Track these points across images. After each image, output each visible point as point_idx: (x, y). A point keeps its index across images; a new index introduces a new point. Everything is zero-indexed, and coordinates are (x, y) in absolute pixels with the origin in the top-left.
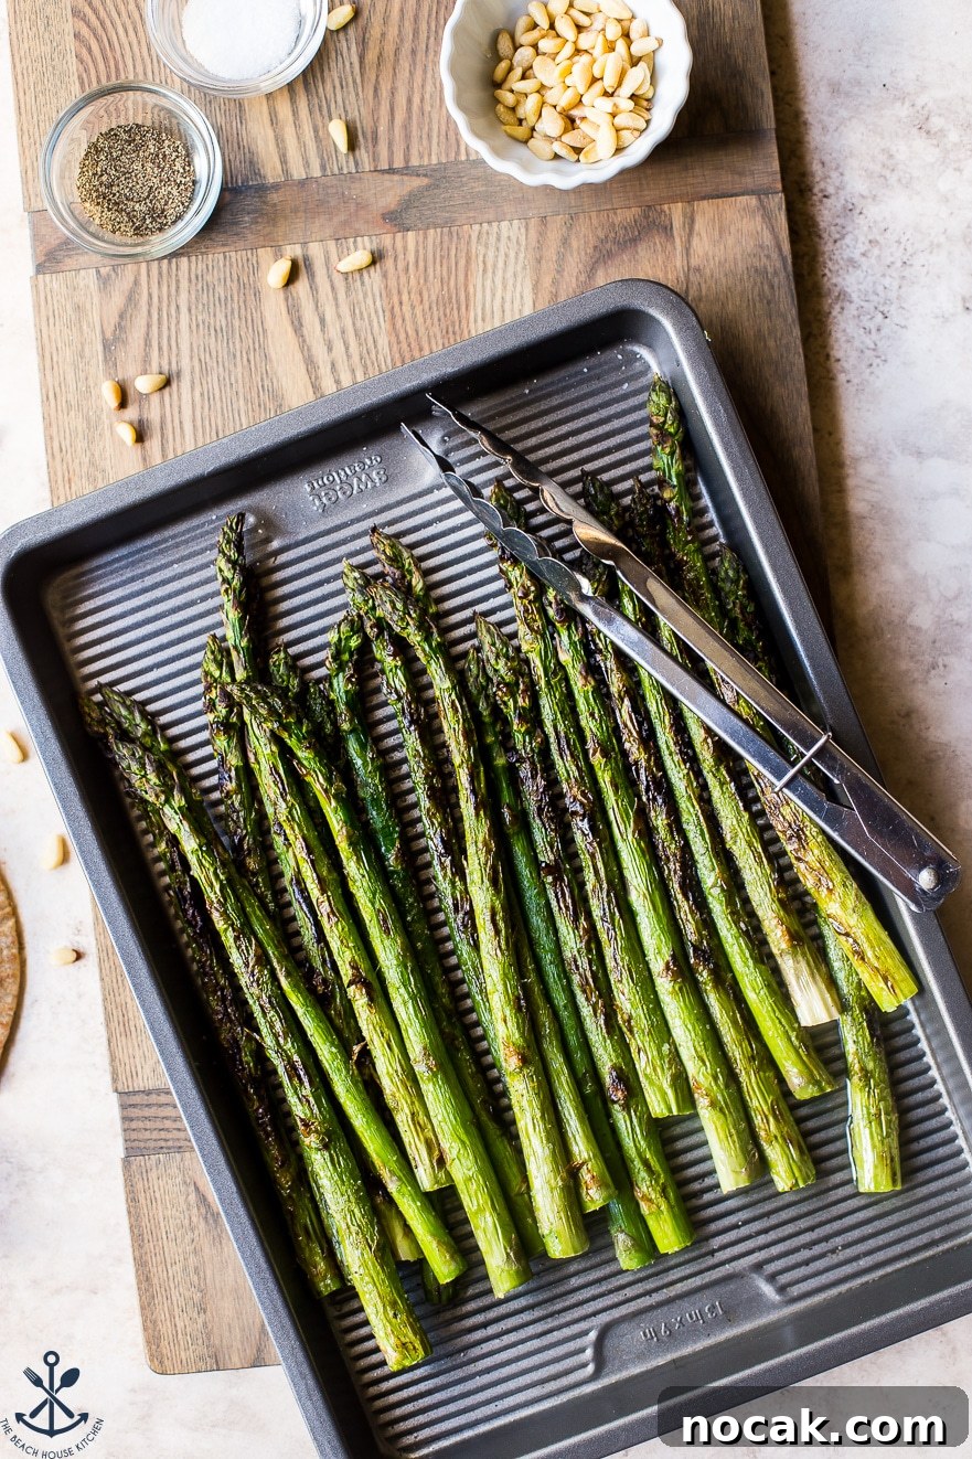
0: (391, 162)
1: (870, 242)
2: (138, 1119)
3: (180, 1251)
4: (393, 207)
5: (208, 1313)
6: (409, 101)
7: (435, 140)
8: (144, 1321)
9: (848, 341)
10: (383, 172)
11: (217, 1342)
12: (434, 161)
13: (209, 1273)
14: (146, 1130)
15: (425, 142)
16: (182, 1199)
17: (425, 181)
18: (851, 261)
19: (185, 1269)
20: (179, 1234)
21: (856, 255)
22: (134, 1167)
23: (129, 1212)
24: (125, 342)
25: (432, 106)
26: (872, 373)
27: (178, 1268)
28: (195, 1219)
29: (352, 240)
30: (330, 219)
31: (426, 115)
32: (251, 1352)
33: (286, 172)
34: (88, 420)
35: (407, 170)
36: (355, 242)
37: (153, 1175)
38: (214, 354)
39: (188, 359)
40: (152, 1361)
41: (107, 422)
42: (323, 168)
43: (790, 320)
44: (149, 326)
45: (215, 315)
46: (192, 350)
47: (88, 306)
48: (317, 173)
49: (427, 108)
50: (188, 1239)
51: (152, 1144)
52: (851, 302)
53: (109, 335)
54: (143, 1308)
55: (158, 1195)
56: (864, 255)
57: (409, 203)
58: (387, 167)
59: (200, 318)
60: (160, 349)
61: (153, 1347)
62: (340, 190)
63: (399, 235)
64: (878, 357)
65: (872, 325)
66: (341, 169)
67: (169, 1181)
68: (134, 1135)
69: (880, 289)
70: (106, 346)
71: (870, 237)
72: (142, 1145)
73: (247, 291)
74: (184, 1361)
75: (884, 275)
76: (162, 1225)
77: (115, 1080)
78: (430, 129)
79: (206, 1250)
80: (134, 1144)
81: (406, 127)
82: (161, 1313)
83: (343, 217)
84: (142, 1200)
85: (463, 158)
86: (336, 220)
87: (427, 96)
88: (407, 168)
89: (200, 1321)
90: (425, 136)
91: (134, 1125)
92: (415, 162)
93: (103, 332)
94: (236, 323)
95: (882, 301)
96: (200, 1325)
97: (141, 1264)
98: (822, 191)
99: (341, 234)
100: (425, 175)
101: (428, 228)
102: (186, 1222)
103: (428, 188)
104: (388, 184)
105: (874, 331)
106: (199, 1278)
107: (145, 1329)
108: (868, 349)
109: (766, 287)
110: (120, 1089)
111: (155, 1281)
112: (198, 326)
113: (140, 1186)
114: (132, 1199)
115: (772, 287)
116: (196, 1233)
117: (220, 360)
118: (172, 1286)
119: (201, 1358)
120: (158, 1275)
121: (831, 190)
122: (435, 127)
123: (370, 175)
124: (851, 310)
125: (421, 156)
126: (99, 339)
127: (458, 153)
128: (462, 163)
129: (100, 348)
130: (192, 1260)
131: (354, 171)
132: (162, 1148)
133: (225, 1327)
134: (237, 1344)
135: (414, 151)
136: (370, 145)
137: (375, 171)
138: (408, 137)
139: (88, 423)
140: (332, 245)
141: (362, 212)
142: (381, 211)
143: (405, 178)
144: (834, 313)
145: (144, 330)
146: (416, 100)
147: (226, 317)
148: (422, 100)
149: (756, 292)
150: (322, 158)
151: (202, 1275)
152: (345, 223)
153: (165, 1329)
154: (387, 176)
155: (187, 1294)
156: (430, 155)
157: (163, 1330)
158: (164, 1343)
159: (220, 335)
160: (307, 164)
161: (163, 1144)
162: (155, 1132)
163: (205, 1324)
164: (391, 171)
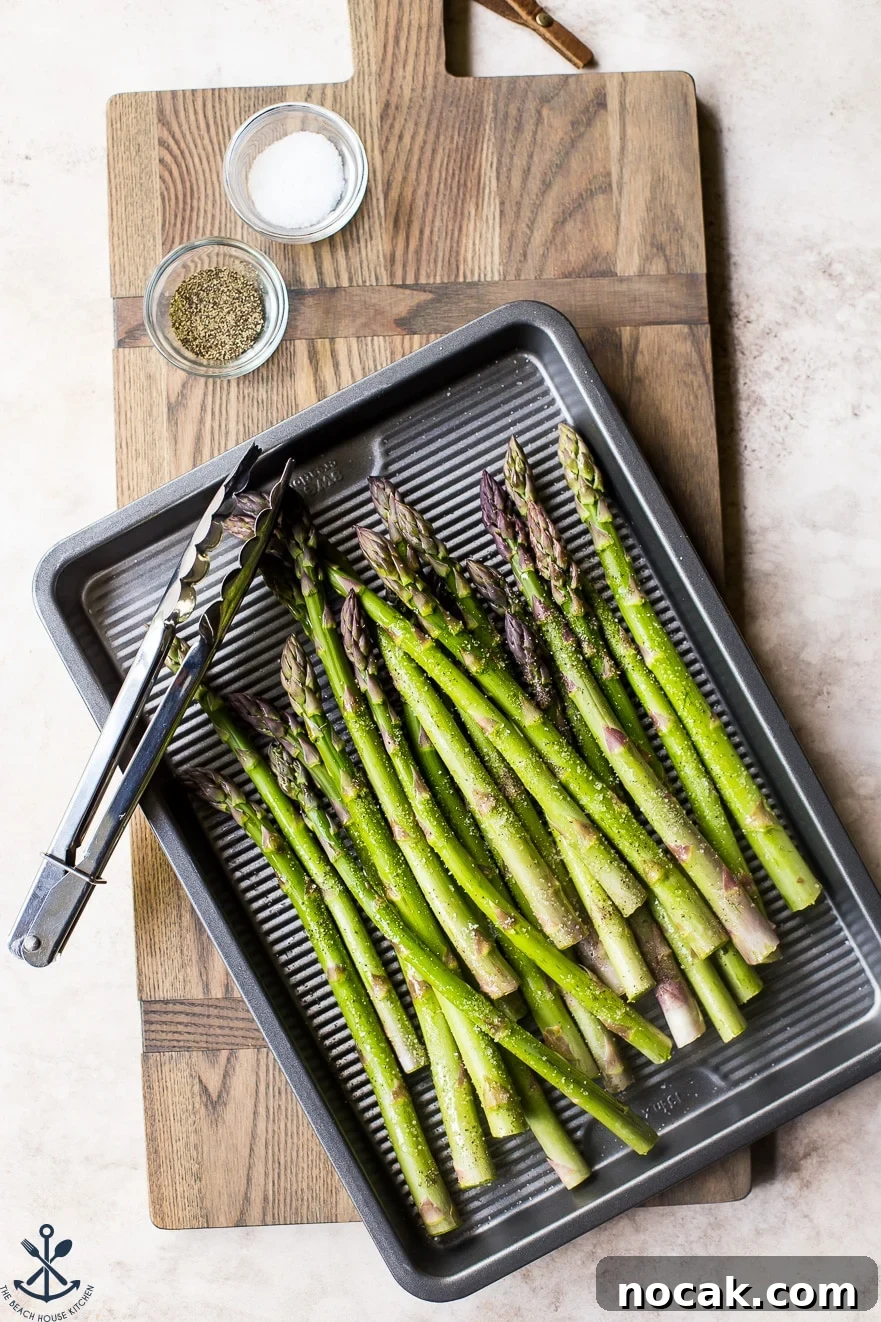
0: (404, 279)
1: (782, 359)
2: (157, 1022)
3: (184, 1130)
4: (403, 314)
5: (203, 1182)
6: (422, 232)
7: (440, 264)
8: (151, 1186)
9: (762, 436)
10: (398, 286)
11: (209, 1205)
12: (438, 281)
13: (205, 1149)
14: (163, 1032)
15: (432, 265)
16: (188, 1089)
17: (430, 296)
18: (767, 374)
19: (187, 1144)
20: (184, 1117)
21: (771, 369)
22: (151, 1061)
23: (145, 1097)
24: (185, 406)
25: (439, 238)
26: (779, 462)
27: (181, 1145)
28: (197, 1105)
29: (370, 338)
30: (354, 321)
31: (434, 244)
32: (235, 1216)
33: (322, 282)
34: (152, 465)
35: (417, 287)
36: (372, 340)
37: (166, 1068)
38: (255, 421)
39: (235, 423)
40: (155, 1217)
41: (167, 469)
42: (350, 280)
43: (709, 424)
44: (205, 395)
45: (258, 390)
46: (238, 416)
47: (158, 376)
48: (345, 283)
49: (435, 238)
50: (190, 1121)
51: (166, 1043)
52: (765, 405)
53: (173, 400)
54: (151, 1175)
55: (169, 1085)
56: (777, 369)
57: (417, 311)
58: (401, 283)
59: (246, 392)
60: (213, 413)
61: (158, 1207)
62: (363, 298)
63: (407, 337)
64: (785, 449)
65: (781, 425)
66: (364, 282)
67: (179, 1074)
68: (153, 1035)
69: (788, 396)
70: (169, 409)
71: (782, 355)
72: (159, 1043)
73: (285, 373)
74: (181, 1219)
75: (792, 386)
76: (171, 1108)
77: (140, 990)
78: (436, 255)
79: (205, 1130)
80: (151, 1043)
81: (418, 252)
82: (165, 1180)
83: (363, 320)
84: (156, 1088)
85: (461, 280)
86: (359, 322)
87: (436, 229)
88: (417, 284)
89: (196, 1188)
90: (432, 261)
91: (153, 1027)
92: (423, 280)
93: (168, 397)
94: (275, 398)
95: (789, 405)
96: (196, 1191)
97: (151, 1138)
98: (746, 317)
99: (361, 333)
100: (431, 292)
101: (430, 333)
102: (191, 1107)
103: (432, 301)
104: (402, 296)
105: (782, 429)
106: (198, 1153)
107: (151, 1192)
108: (777, 442)
109: (692, 398)
110: (144, 998)
111: (162, 1154)
112: (244, 397)
113: (155, 1077)
114: (148, 1086)
115: (696, 397)
116: (198, 1117)
117: (260, 425)
118: (175, 1157)
119: (195, 1217)
120: (164, 1147)
121: (753, 317)
122: (441, 254)
123: (387, 288)
124: (765, 412)
125: (428, 277)
126: (165, 402)
127: (457, 276)
128: (460, 283)
129: (165, 410)
130: (193, 1137)
131: (374, 284)
132: (174, 1047)
133: (216, 1194)
134: (224, 1208)
135: (423, 273)
136: (389, 265)
137: (392, 285)
138: (418, 261)
139: (152, 469)
140: (354, 341)
141: (379, 317)
142: (394, 317)
143: (415, 292)
144: (752, 413)
145: (201, 396)
146: (427, 232)
147: (267, 392)
148: (432, 232)
149: (684, 402)
150: (350, 273)
151: (200, 1149)
152: (365, 325)
153: (168, 1192)
154: (400, 290)
155: (187, 1165)
156: (435, 276)
157: (166, 1194)
158: (166, 1204)
159: (261, 406)
160: (338, 276)
161: (175, 1044)
162: (170, 1034)
163: (200, 1191)
164: (404, 286)
